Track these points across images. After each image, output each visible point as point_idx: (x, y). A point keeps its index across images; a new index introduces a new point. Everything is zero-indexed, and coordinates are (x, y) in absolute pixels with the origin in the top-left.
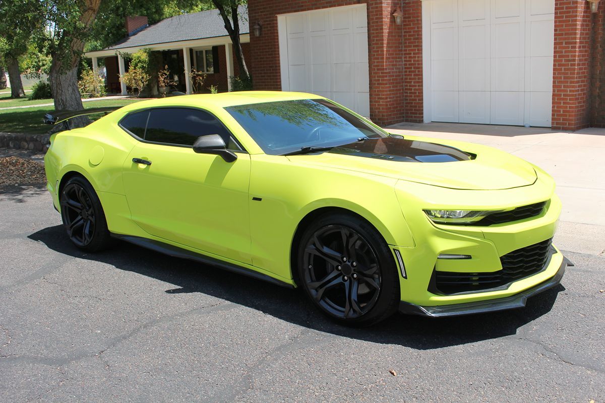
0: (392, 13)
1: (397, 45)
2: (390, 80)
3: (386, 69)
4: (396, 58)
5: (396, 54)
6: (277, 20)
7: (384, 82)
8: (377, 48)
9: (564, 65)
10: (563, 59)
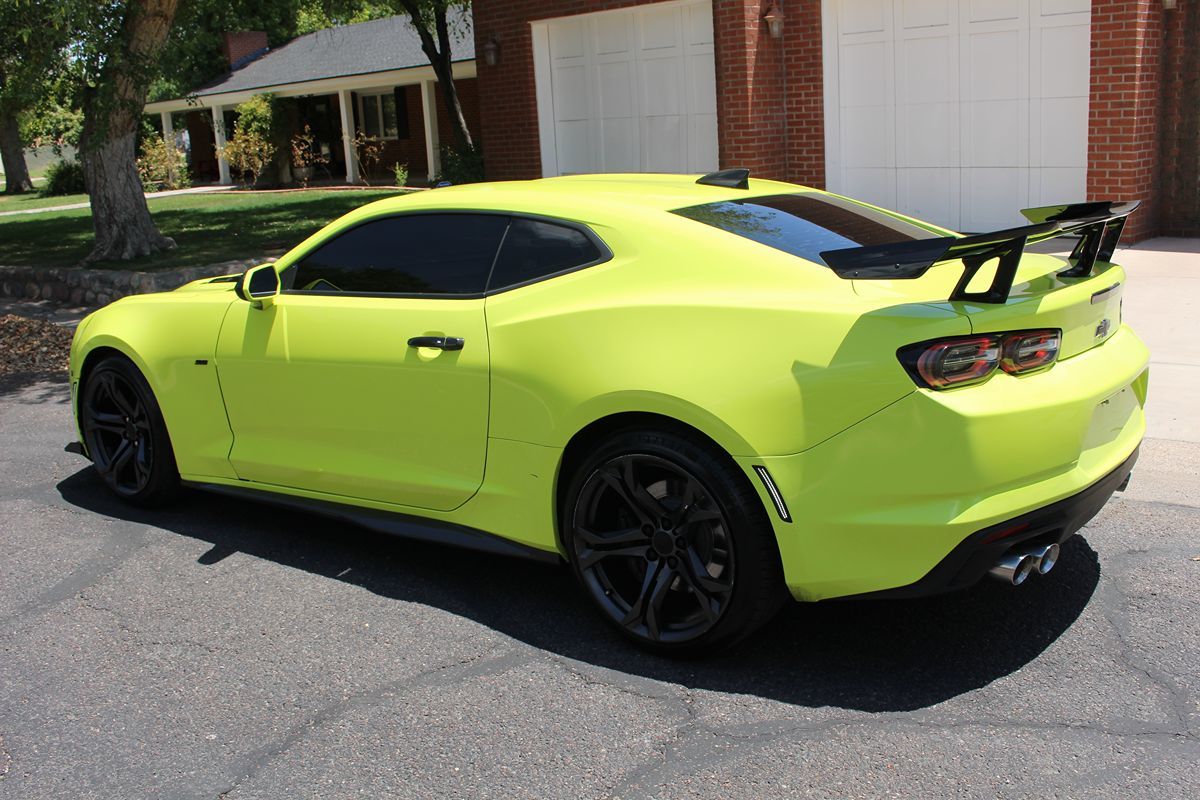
0: (762, 15)
1: (773, 78)
2: (760, 147)
3: (753, 126)
4: (771, 104)
5: (772, 96)
6: (530, 32)
7: (750, 152)
8: (735, 84)
9: (1111, 114)
10: (1109, 102)
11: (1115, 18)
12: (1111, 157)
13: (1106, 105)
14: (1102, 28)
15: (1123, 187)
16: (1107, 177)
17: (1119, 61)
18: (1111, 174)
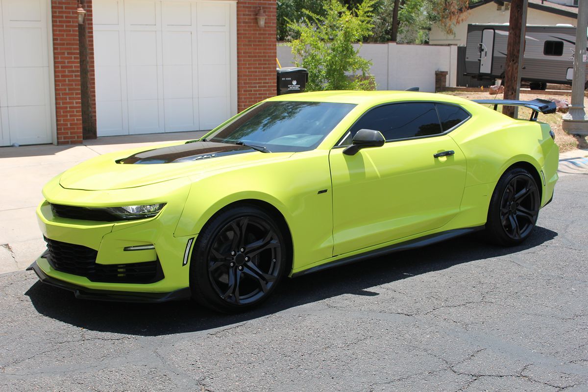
9: (68, 76)
10: (67, 70)
11: (67, 26)
12: (70, 98)
13: (64, 72)
14: (60, 31)
15: (77, 114)
16: (68, 109)
17: (70, 49)
18: (70, 107)
